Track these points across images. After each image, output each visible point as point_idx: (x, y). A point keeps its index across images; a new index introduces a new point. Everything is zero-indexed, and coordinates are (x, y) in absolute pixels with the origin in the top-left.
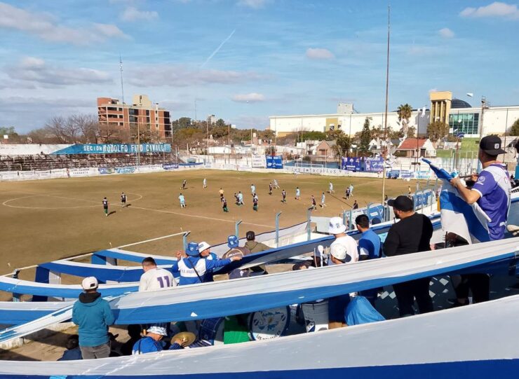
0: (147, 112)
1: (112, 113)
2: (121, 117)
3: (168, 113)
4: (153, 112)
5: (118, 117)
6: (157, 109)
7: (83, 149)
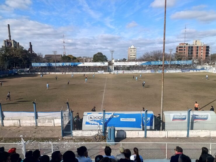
0: (197, 47)
1: (181, 49)
2: (185, 50)
3: (209, 46)
4: (200, 47)
5: (183, 50)
6: (203, 45)
7: (151, 63)
